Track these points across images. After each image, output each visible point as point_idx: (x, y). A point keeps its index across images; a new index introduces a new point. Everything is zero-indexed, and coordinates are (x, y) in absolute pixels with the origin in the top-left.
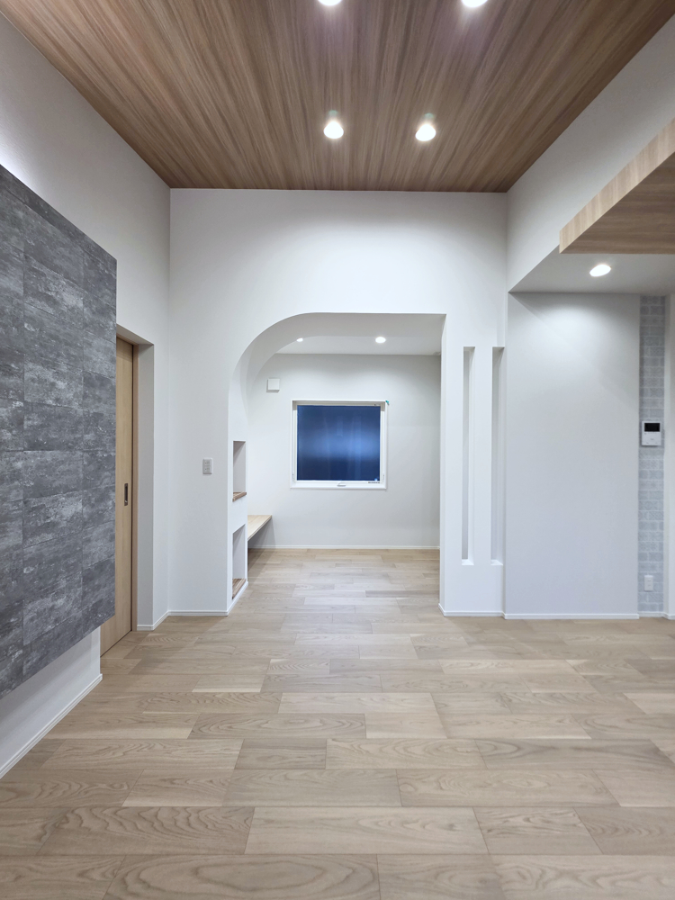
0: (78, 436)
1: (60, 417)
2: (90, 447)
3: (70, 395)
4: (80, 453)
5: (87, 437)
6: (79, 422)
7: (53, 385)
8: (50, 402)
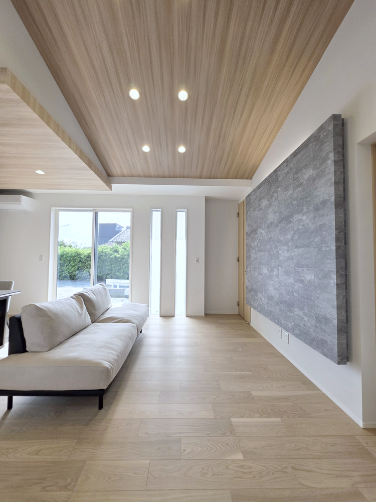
0: (312, 240)
1: (304, 233)
2: (318, 245)
3: (308, 221)
4: (312, 249)
5: (316, 239)
6: (312, 233)
7: (301, 219)
8: (301, 227)
